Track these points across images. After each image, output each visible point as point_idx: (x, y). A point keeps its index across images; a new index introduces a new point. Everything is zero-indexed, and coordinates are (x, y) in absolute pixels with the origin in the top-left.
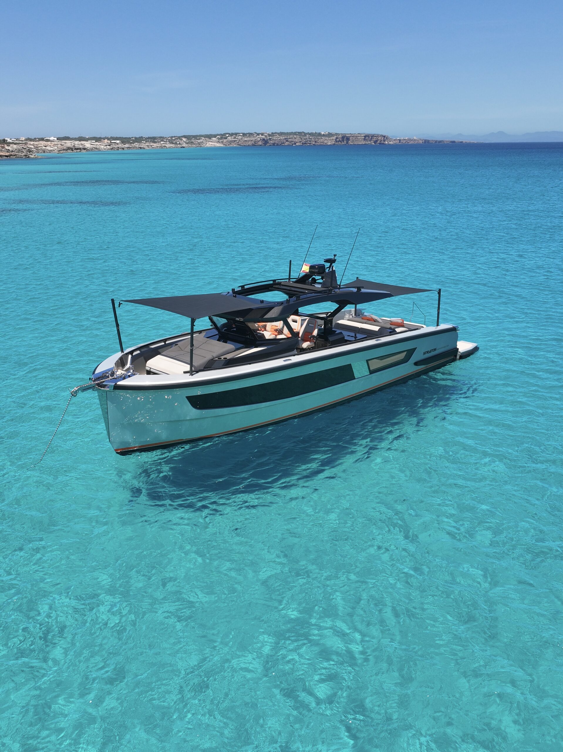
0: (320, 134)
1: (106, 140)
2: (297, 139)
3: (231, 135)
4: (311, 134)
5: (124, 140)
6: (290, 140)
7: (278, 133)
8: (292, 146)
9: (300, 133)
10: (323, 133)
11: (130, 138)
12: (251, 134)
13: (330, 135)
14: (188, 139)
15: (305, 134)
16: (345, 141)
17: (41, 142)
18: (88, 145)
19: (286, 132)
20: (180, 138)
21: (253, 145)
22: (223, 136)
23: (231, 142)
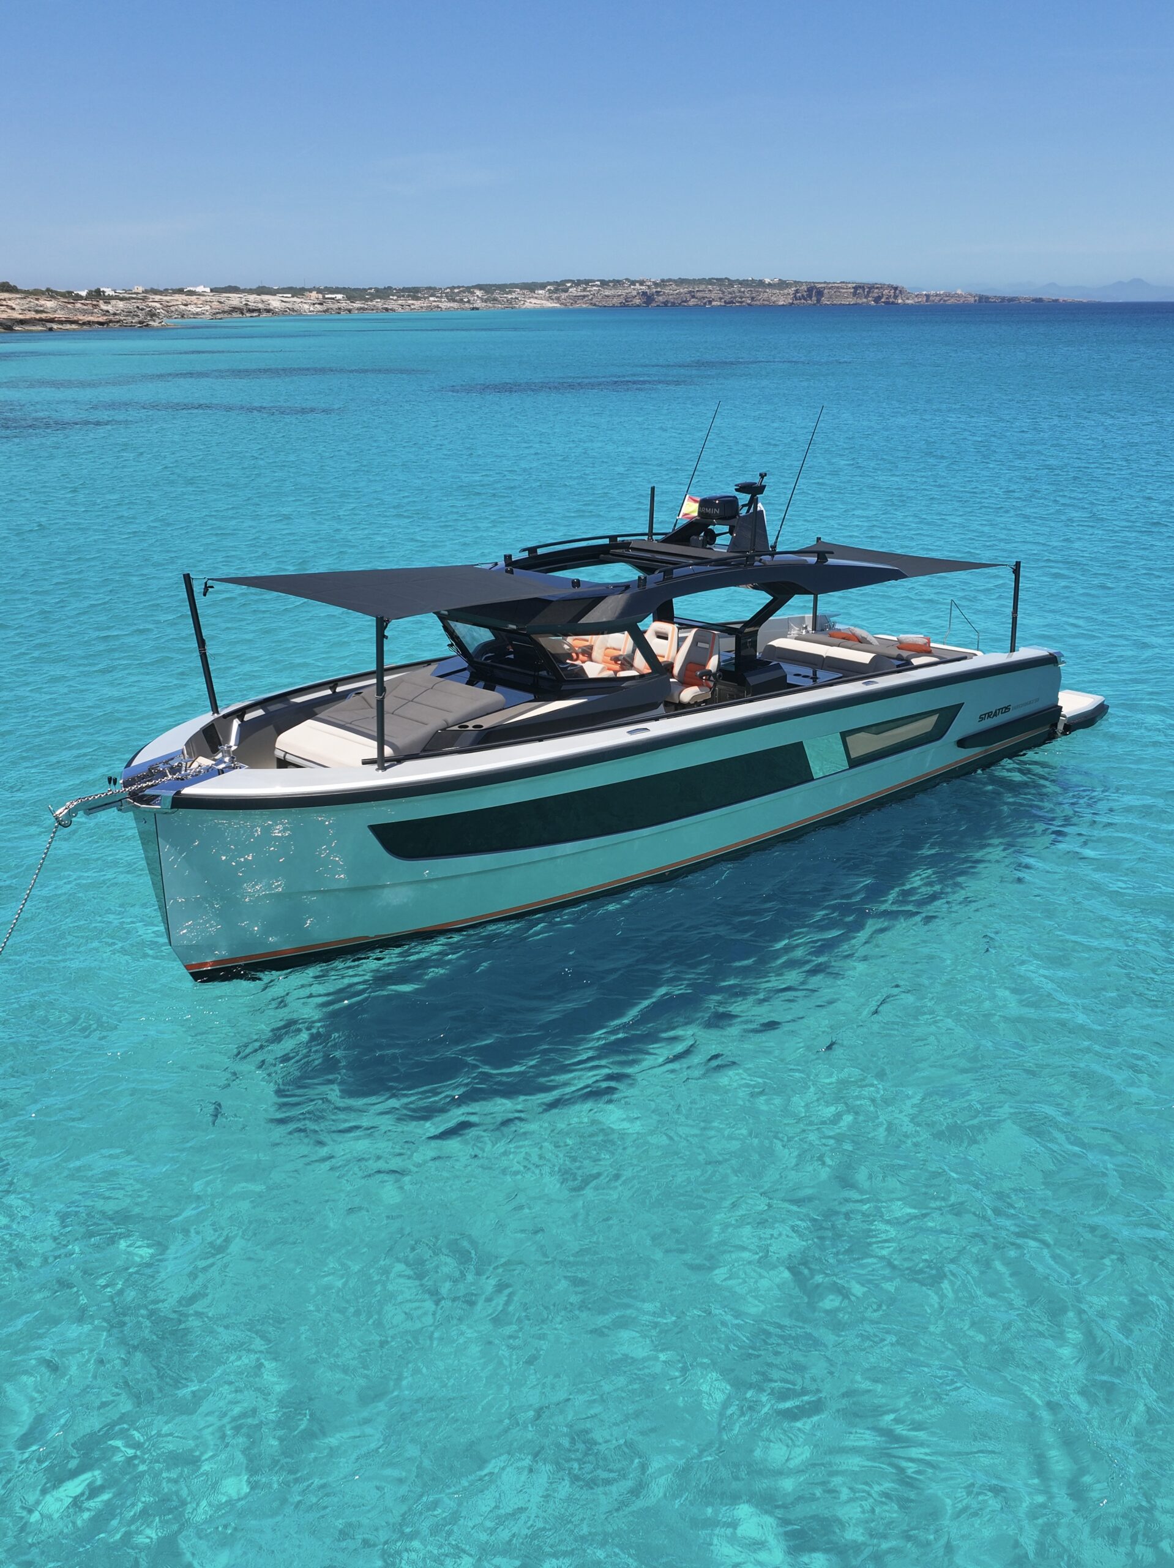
0: (761, 283)
1: (314, 294)
2: (715, 293)
3: (577, 283)
4: (743, 283)
5: (352, 294)
6: (699, 295)
7: (675, 281)
8: (704, 307)
9: (720, 281)
10: (767, 281)
11: (365, 290)
12: (617, 283)
13: (782, 285)
14: (487, 292)
15: (731, 283)
16: (814, 298)
17: (177, 296)
18: (275, 302)
19: (691, 278)
20: (469, 290)
21: (623, 305)
22: (560, 287)
23: (576, 298)
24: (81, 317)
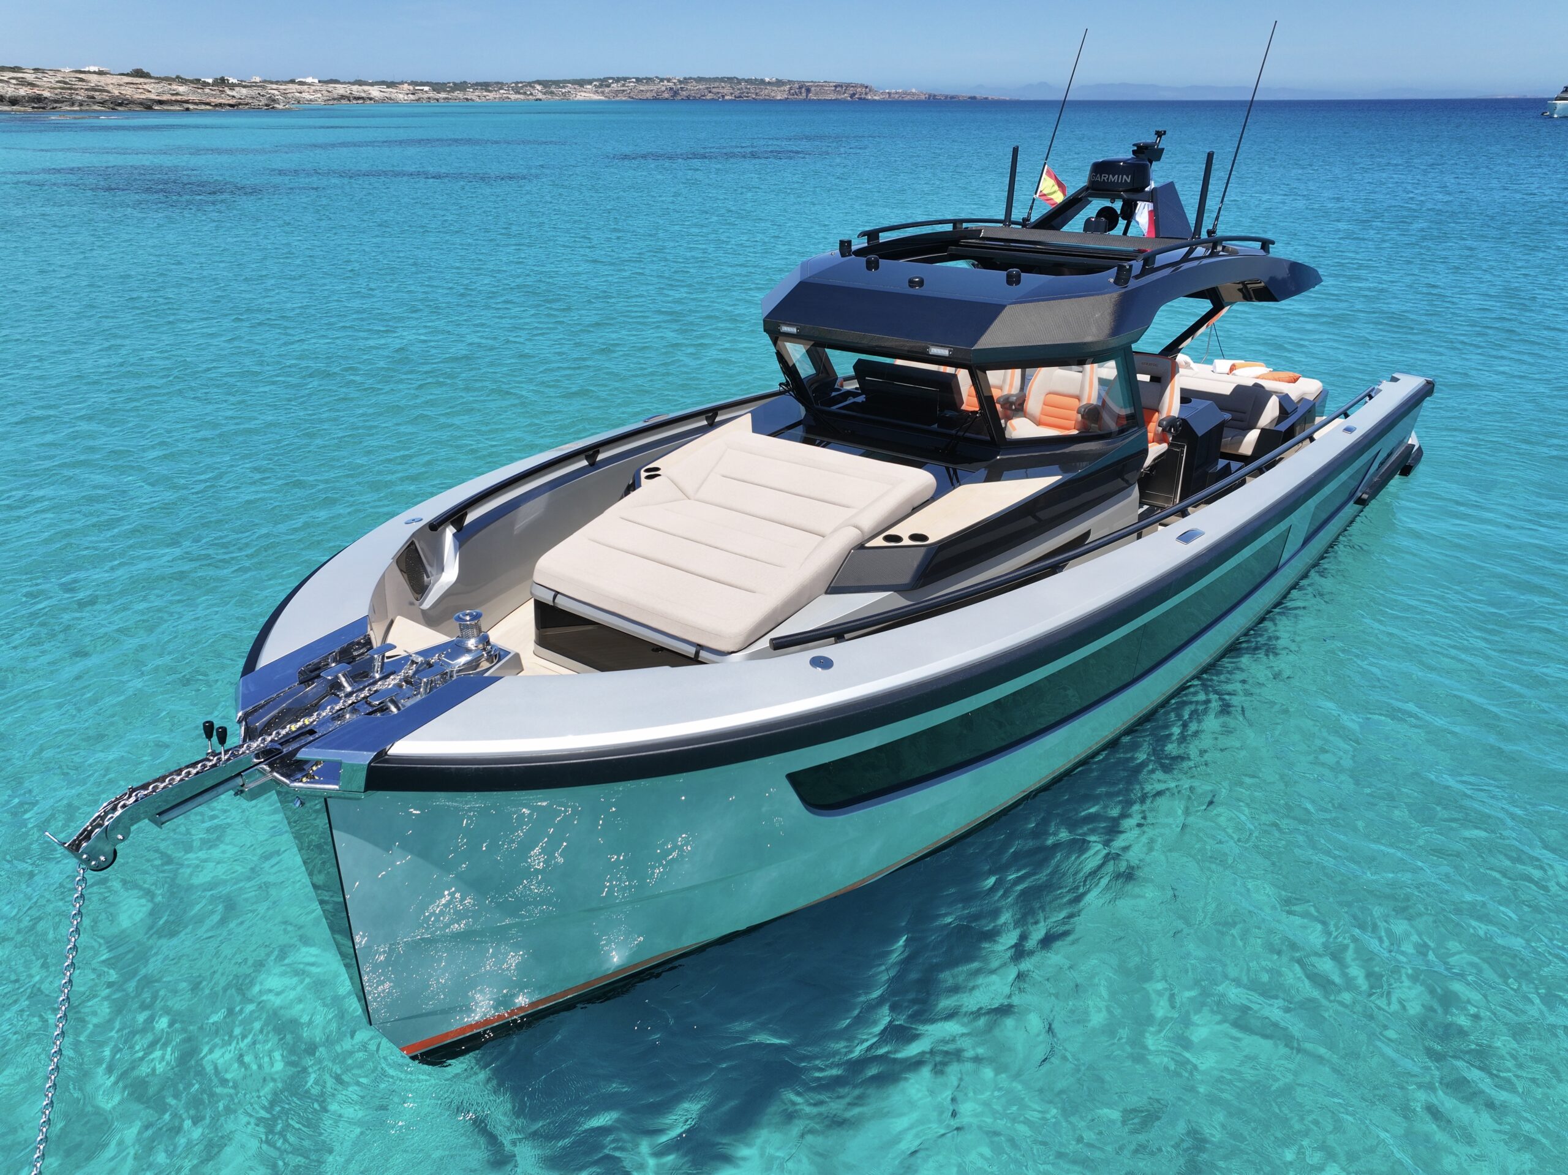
0: (762, 82)
1: (406, 86)
2: (726, 89)
4: (749, 81)
5: (437, 87)
6: (714, 90)
7: (694, 79)
8: (719, 101)
9: (730, 80)
10: (767, 80)
12: (649, 80)
13: (779, 83)
14: (545, 87)
15: (739, 81)
16: (804, 94)
17: (290, 86)
18: (374, 92)
19: (707, 76)
20: (530, 84)
21: (655, 99)
22: (603, 83)
23: (617, 92)
24: (213, 100)
